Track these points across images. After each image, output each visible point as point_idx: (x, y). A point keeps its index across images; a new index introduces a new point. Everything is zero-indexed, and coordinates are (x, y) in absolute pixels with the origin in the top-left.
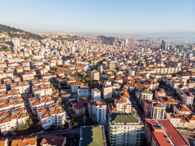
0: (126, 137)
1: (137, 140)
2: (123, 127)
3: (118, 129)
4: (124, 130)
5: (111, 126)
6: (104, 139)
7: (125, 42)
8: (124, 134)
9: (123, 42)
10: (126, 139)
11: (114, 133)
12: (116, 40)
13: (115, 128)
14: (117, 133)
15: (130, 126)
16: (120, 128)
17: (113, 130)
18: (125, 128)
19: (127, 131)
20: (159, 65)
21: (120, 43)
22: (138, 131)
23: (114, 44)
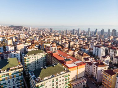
0: (36, 63)
1: (44, 64)
2: (34, 57)
3: (30, 59)
4: (34, 59)
5: (25, 58)
6: (19, 62)
7: (30, 29)
8: (35, 62)
9: (28, 29)
10: (36, 65)
11: (27, 63)
12: (23, 28)
13: (28, 59)
14: (30, 62)
15: (39, 56)
16: (32, 58)
17: (27, 60)
18: (35, 57)
19: (36, 60)
20: (51, 36)
21: (27, 30)
22: (44, 58)
23: (22, 30)
